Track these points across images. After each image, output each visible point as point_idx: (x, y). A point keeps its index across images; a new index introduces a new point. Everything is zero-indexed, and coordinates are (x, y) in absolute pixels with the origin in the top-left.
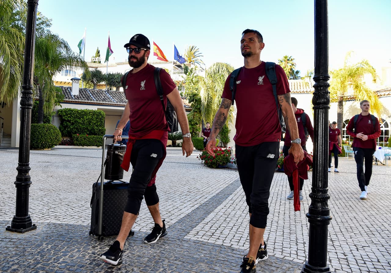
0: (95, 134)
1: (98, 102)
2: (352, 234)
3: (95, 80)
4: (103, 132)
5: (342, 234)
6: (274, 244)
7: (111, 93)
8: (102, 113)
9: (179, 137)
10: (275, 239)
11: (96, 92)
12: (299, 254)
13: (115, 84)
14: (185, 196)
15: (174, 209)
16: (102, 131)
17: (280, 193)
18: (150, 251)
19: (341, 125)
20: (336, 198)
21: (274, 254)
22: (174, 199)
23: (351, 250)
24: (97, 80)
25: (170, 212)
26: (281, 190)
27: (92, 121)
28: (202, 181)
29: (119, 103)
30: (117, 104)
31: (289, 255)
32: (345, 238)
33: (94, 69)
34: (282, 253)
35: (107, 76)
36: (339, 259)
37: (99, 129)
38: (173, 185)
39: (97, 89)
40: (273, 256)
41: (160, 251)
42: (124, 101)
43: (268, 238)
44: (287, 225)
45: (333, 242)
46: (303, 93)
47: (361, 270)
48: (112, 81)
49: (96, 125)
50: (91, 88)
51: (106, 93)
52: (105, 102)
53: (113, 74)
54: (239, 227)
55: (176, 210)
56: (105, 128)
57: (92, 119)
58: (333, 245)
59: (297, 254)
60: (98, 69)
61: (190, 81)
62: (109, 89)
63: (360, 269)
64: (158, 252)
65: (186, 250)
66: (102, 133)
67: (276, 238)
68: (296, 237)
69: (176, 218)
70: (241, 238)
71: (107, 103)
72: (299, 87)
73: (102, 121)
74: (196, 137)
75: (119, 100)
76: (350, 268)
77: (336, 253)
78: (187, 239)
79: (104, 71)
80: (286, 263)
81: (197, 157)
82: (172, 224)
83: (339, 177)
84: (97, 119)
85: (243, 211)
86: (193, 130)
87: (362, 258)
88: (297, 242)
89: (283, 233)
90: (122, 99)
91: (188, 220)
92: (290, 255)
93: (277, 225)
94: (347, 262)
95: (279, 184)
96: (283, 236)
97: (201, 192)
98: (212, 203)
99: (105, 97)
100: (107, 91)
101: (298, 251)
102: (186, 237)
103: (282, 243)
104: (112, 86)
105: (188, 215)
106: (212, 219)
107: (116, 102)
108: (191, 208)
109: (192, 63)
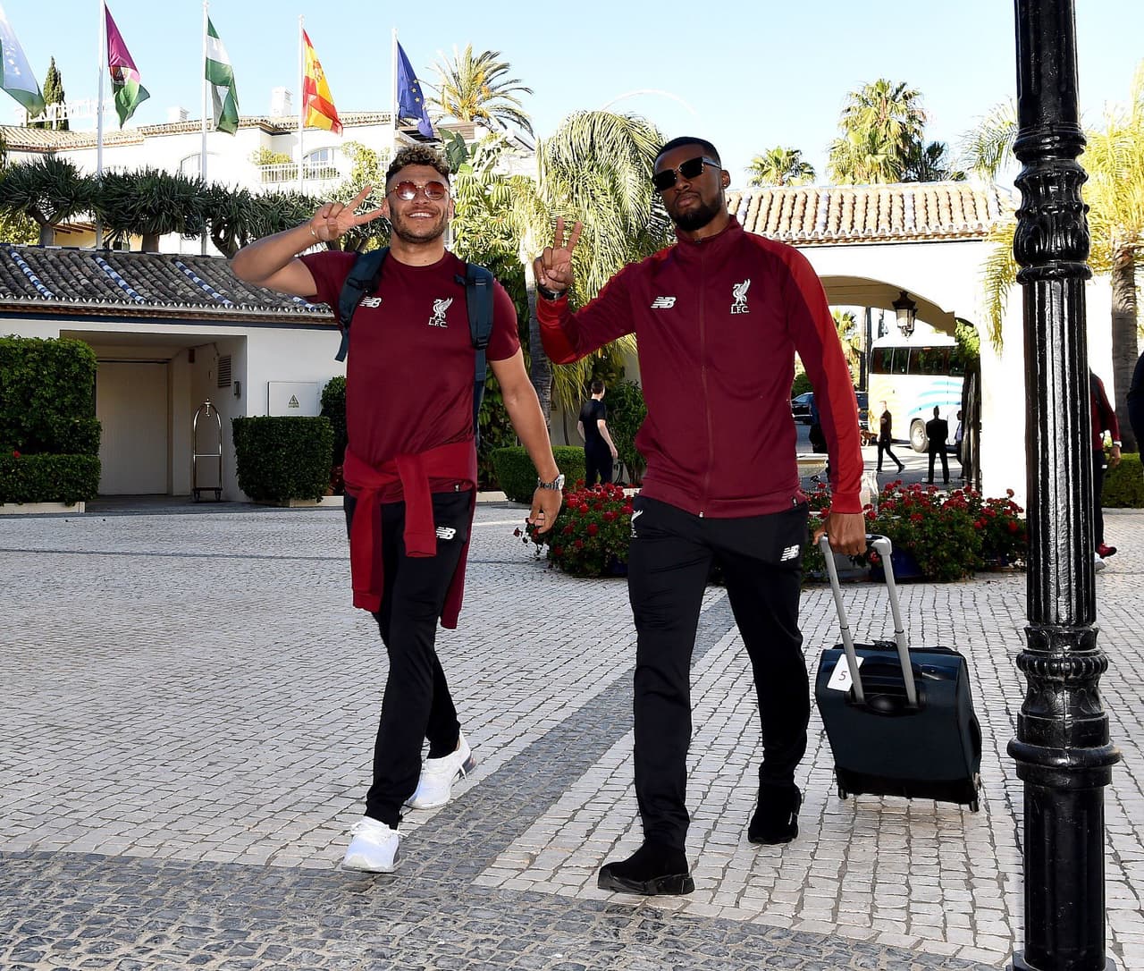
0: (54, 449)
1: (63, 303)
3: (44, 203)
4: (91, 437)
6: (873, 889)
7: (120, 264)
8: (83, 350)
10: (875, 869)
11: (51, 257)
12: (980, 927)
13: (137, 219)
16: (84, 434)
20: (1123, 678)
21: (872, 933)
24: (56, 205)
27: (39, 391)
28: (541, 637)
29: (156, 307)
30: (149, 312)
31: (940, 931)
33: (39, 157)
34: (909, 928)
35: (101, 185)
37: (68, 422)
39: (56, 245)
40: (872, 940)
42: (182, 296)
43: (844, 863)
45: (1123, 868)
46: (964, 237)
48: (125, 208)
49: (56, 408)
50: (26, 244)
51: (100, 260)
52: (94, 300)
53: (125, 175)
54: (715, 826)
56: (98, 418)
57: (34, 380)
58: (1123, 878)
59: (973, 927)
60: (60, 155)
61: (474, 198)
62: (111, 244)
66: (84, 442)
67: (877, 862)
68: (966, 853)
70: (725, 871)
71: (103, 305)
73: (82, 385)
74: (507, 446)
75: (155, 292)
78: (486, 888)
79: (86, 165)
81: (517, 533)
84: (58, 377)
85: (728, 757)
86: (493, 416)
88: (971, 875)
90: (172, 285)
91: (488, 806)
92: (944, 933)
96: (910, 855)
97: (541, 683)
98: (589, 729)
99: (95, 281)
100: (103, 253)
101: (979, 915)
102: (479, 881)
103: (907, 881)
104: (122, 230)
105: (488, 783)
106: (595, 797)
107: (143, 302)
108: (495, 753)
109: (477, 119)
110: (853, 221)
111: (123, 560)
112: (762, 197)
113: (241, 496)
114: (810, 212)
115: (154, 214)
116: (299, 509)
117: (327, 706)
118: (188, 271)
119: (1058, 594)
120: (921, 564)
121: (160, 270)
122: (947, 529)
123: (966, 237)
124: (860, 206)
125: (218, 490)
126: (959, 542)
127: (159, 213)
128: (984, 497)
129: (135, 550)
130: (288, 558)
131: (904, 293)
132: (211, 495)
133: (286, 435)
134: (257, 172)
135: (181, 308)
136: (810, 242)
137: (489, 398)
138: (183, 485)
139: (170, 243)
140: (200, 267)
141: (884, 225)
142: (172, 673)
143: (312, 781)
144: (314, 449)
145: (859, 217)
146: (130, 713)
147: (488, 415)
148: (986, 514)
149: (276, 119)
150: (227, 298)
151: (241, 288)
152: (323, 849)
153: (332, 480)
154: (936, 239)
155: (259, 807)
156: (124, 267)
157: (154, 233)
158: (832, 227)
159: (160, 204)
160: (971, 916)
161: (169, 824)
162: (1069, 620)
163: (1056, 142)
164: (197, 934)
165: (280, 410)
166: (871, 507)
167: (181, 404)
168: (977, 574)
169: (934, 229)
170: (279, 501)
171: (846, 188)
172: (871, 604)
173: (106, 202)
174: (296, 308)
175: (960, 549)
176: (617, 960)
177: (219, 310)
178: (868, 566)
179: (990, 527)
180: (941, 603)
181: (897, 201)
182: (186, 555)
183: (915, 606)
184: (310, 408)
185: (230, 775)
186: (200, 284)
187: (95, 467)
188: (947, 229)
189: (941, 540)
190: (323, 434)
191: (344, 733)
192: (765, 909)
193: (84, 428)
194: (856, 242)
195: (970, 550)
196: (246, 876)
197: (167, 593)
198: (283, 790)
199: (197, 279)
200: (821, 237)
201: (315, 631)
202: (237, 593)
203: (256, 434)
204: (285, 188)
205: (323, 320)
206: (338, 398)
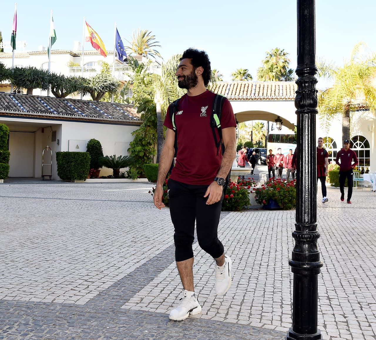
2: (356, 289)
4: (6, 157)
5: (342, 289)
6: (251, 308)
7: (19, 98)
8: (5, 127)
9: (124, 163)
10: (253, 302)
12: (283, 320)
15: (109, 268)
16: (4, 156)
18: (66, 331)
21: (249, 322)
22: (110, 253)
23: (353, 310)
25: (103, 271)
26: (265, 234)
28: (154, 226)
29: (31, 113)
30: (28, 115)
32: (346, 294)
34: (261, 321)
35: (13, 71)
36: (337, 323)
38: (110, 233)
40: (249, 325)
41: (82, 330)
42: (40, 110)
43: (243, 300)
44: (270, 281)
45: (330, 301)
47: (364, 336)
48: (21, 79)
51: (12, 97)
52: (9, 110)
53: (22, 68)
54: (203, 288)
55: (112, 269)
56: (9, 151)
58: (329, 304)
59: (281, 320)
61: (140, 81)
62: (16, 91)
63: (363, 334)
64: (79, 331)
65: (122, 326)
66: (4, 159)
67: (253, 300)
68: (282, 297)
69: (111, 280)
70: (204, 303)
71: (12, 112)
72: (292, 92)
73: (4, 139)
74: (149, 163)
75: (31, 108)
76: (351, 334)
77: (334, 315)
78: (125, 309)
79: (9, 64)
80: (265, 334)
81: (149, 192)
82: (104, 289)
85: (210, 266)
86: (145, 153)
87: (367, 319)
88: (282, 303)
89: (264, 293)
90: (36, 106)
91: (129, 282)
92: (272, 322)
93: (256, 282)
94: (348, 325)
96: (264, 297)
97: (152, 242)
98: (166, 257)
99: (10, 104)
100: (13, 94)
101: (284, 316)
102: (123, 307)
103: (262, 306)
104: (20, 87)
105: (130, 275)
106: (165, 279)
107: (26, 112)
108: (134, 265)
109: (143, 55)
110: (263, 93)
111: (14, 199)
112: (235, 84)
113: (58, 178)
114: (250, 89)
115: (32, 82)
116: (77, 183)
117: (79, 249)
118: (42, 102)
119: (305, 214)
120: (279, 204)
121: (33, 101)
122: (288, 193)
124: (266, 88)
125: (50, 176)
126: (291, 197)
127: (33, 81)
129: (19, 196)
130: (72, 199)
131: (279, 117)
132: (48, 178)
133: (74, 158)
134: (68, 69)
135: (40, 114)
136: (249, 99)
137: (143, 147)
138: (38, 174)
139: (37, 92)
140: (47, 100)
141: (273, 95)
142: (27, 238)
143: (71, 274)
144: (84, 163)
145: (265, 92)
146: (11, 251)
147: (143, 153)
149: (75, 51)
150: (55, 111)
151: (61, 108)
152: (72, 297)
153: (90, 174)
154: (289, 100)
155: (52, 283)
156: (20, 99)
157: (31, 88)
158: (256, 95)
159: (34, 79)
160: (281, 317)
161: (20, 289)
162: (308, 222)
163: (308, 70)
164: (25, 326)
165: (73, 149)
166: (264, 185)
167: (39, 147)
169: (288, 97)
170: (71, 180)
171: (261, 82)
172: (262, 217)
173: (15, 77)
174: (79, 115)
175: (291, 199)
176: (165, 333)
177: (53, 115)
178: (262, 204)
180: (284, 216)
181: (277, 87)
182: (37, 198)
183: (276, 218)
184: (83, 149)
185: (43, 272)
186: (46, 106)
187: (7, 168)
189: (285, 197)
190: (87, 158)
191: (84, 258)
192: (216, 315)
193: (4, 154)
194: (264, 100)
196: (44, 306)
197: (29, 211)
198: (60, 277)
199: (45, 104)
200: (253, 98)
201: (78, 224)
202: (53, 211)
203: (64, 157)
204: (77, 75)
205: (88, 119)
206: (93, 146)
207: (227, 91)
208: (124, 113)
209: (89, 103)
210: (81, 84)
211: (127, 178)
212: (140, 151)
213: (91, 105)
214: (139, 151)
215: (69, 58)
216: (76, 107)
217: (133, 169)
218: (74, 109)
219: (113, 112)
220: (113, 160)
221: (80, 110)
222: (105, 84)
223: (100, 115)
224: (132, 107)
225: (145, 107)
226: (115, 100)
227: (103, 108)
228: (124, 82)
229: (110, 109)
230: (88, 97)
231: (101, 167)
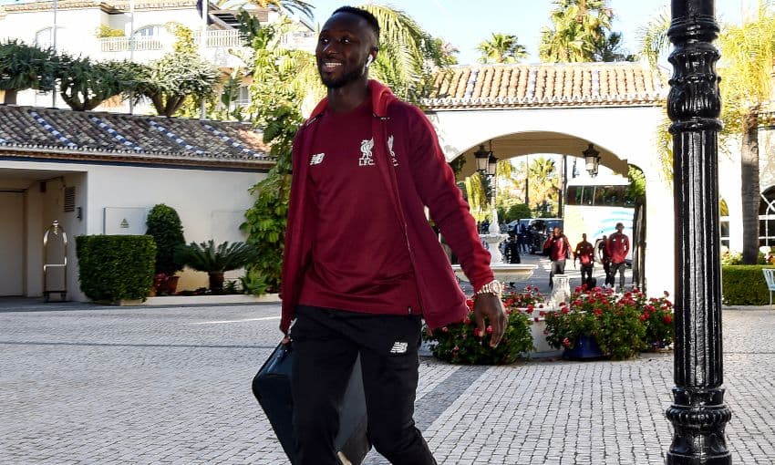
9: (233, 261)
14: (260, 455)
17: (572, 424)
19: (754, 204)
20: (746, 430)
26: (575, 416)
29: (14, 148)
30: (9, 151)
42: (36, 140)
46: (635, 104)
72: (622, 86)
75: (15, 136)
83: (753, 368)
86: (280, 235)
90: (27, 130)
95: (568, 397)
107: (4, 144)
109: (271, 6)
110: (554, 90)
112: (487, 71)
113: (82, 297)
114: (522, 82)
115: (14, 74)
116: (125, 307)
118: (41, 120)
119: (696, 364)
120: (601, 347)
121: (18, 119)
122: (621, 321)
123: (636, 103)
124: (559, 79)
125: (64, 293)
126: (629, 330)
127: (18, 73)
128: (648, 297)
130: (119, 345)
131: (591, 145)
132: (58, 296)
133: (119, 249)
134: (99, 43)
135: (35, 149)
136: (522, 105)
137: (277, 221)
138: (35, 288)
139: (27, 98)
140: (51, 117)
141: (577, 94)
142: (25, 435)
144: (141, 261)
145: (559, 87)
147: (277, 235)
148: (648, 309)
149: (113, 2)
150: (72, 141)
151: (83, 134)
153: (154, 285)
154: (615, 105)
157: (13, 89)
158: (539, 94)
159: (20, 67)
162: (704, 383)
163: (698, 29)
165: (114, 230)
166: (564, 304)
167: (34, 225)
168: (642, 354)
169: (613, 97)
170: (112, 301)
171: (550, 65)
172: (563, 377)
174: (126, 151)
175: (629, 335)
177: (66, 151)
178: (562, 349)
179: (651, 319)
180: (615, 376)
181: (587, 75)
182: (37, 344)
183: (597, 378)
184: (137, 229)
186: (50, 130)
188: (623, 97)
189: (615, 329)
190: (148, 249)
194: (556, 106)
195: (637, 336)
197: (21, 373)
199: (48, 127)
200: (530, 102)
201: (139, 401)
203: (94, 248)
204: (119, 56)
205: (149, 159)
206: (160, 221)
207: (470, 86)
208: (229, 143)
209: (148, 120)
210: (129, 77)
211: (242, 292)
212: (271, 231)
213: (155, 125)
214: (269, 231)
215: (98, 17)
216: (120, 131)
217: (255, 272)
218: (114, 135)
219: (206, 141)
220: (208, 252)
221: (128, 137)
222: (185, 75)
223: (176, 149)
224: (248, 129)
225: (281, 129)
226: (209, 113)
227: (182, 133)
228: (228, 71)
229: (197, 134)
230: (145, 108)
231: (180, 268)
